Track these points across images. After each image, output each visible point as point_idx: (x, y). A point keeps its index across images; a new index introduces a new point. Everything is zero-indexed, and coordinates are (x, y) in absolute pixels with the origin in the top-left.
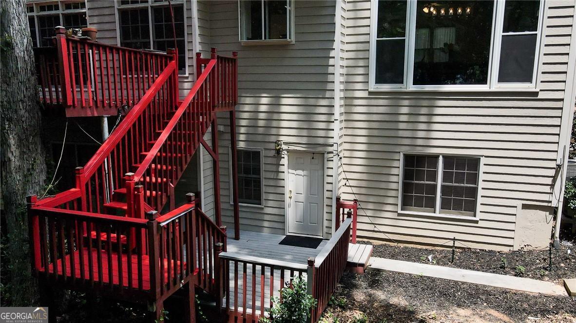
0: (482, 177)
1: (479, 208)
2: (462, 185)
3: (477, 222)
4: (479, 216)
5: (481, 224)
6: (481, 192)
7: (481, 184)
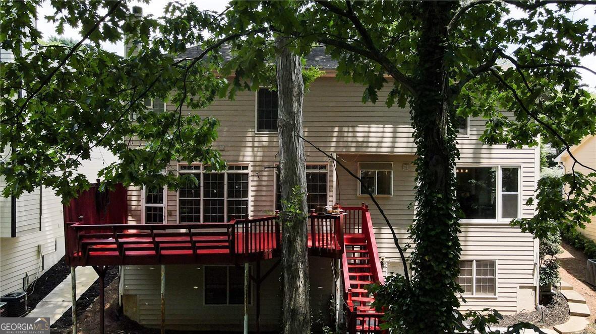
0: (497, 271)
1: (497, 290)
2: (486, 277)
3: (496, 299)
4: (498, 295)
5: (499, 299)
6: (497, 281)
7: (497, 276)
